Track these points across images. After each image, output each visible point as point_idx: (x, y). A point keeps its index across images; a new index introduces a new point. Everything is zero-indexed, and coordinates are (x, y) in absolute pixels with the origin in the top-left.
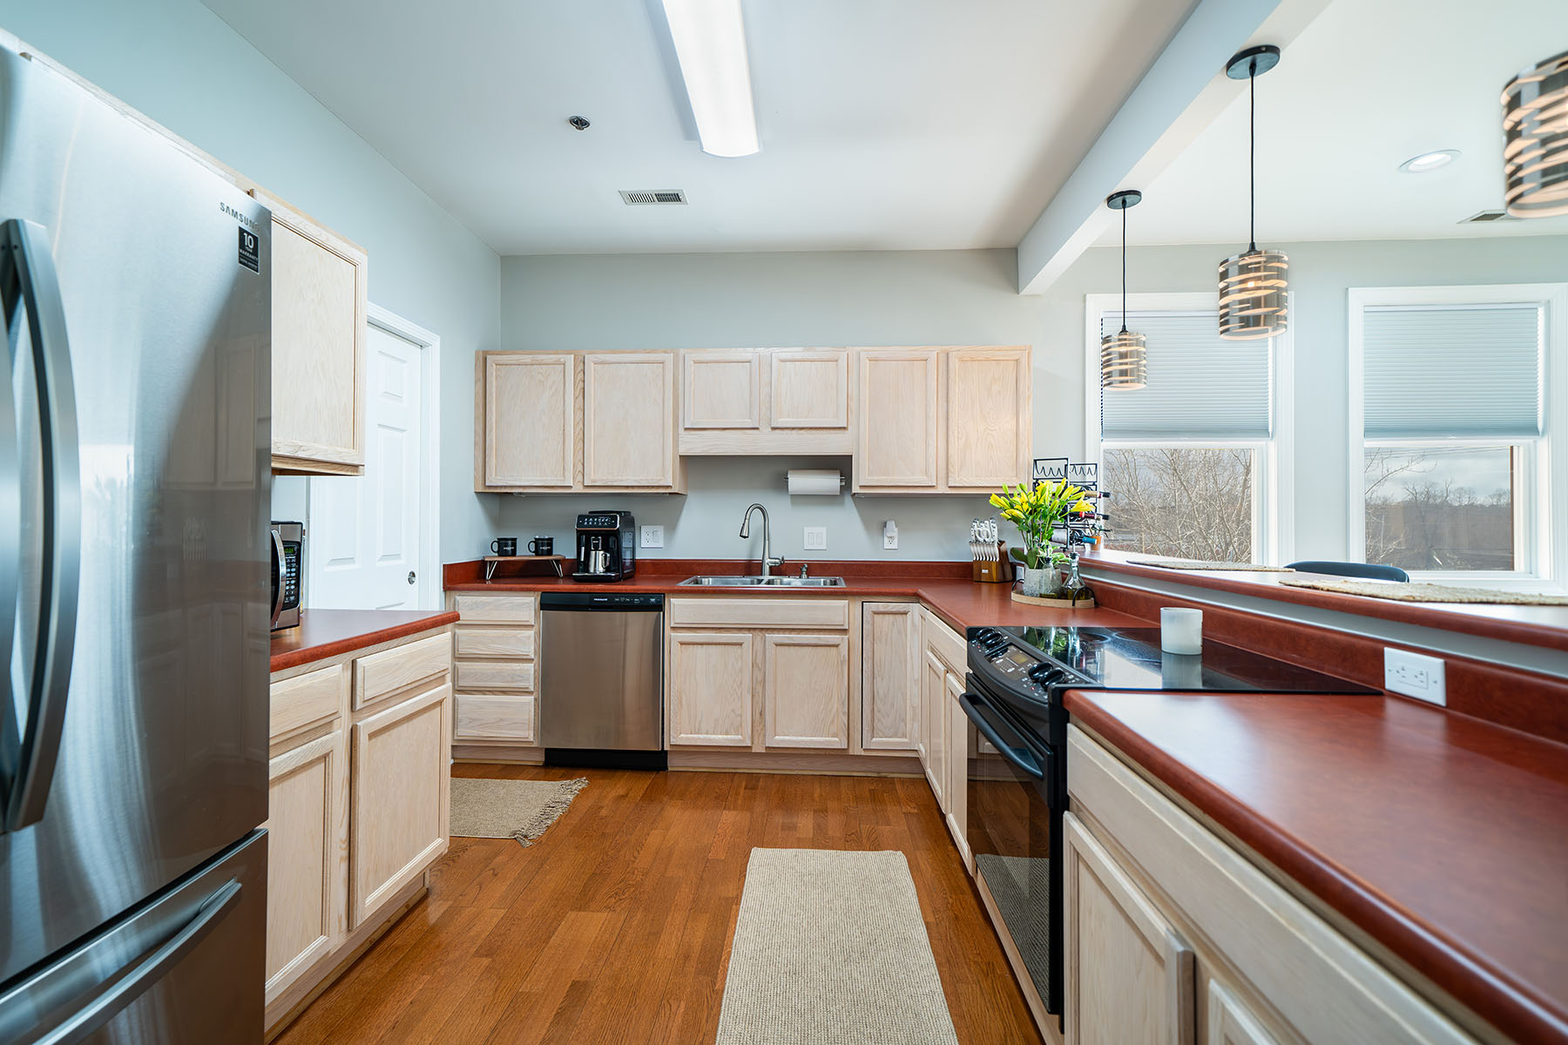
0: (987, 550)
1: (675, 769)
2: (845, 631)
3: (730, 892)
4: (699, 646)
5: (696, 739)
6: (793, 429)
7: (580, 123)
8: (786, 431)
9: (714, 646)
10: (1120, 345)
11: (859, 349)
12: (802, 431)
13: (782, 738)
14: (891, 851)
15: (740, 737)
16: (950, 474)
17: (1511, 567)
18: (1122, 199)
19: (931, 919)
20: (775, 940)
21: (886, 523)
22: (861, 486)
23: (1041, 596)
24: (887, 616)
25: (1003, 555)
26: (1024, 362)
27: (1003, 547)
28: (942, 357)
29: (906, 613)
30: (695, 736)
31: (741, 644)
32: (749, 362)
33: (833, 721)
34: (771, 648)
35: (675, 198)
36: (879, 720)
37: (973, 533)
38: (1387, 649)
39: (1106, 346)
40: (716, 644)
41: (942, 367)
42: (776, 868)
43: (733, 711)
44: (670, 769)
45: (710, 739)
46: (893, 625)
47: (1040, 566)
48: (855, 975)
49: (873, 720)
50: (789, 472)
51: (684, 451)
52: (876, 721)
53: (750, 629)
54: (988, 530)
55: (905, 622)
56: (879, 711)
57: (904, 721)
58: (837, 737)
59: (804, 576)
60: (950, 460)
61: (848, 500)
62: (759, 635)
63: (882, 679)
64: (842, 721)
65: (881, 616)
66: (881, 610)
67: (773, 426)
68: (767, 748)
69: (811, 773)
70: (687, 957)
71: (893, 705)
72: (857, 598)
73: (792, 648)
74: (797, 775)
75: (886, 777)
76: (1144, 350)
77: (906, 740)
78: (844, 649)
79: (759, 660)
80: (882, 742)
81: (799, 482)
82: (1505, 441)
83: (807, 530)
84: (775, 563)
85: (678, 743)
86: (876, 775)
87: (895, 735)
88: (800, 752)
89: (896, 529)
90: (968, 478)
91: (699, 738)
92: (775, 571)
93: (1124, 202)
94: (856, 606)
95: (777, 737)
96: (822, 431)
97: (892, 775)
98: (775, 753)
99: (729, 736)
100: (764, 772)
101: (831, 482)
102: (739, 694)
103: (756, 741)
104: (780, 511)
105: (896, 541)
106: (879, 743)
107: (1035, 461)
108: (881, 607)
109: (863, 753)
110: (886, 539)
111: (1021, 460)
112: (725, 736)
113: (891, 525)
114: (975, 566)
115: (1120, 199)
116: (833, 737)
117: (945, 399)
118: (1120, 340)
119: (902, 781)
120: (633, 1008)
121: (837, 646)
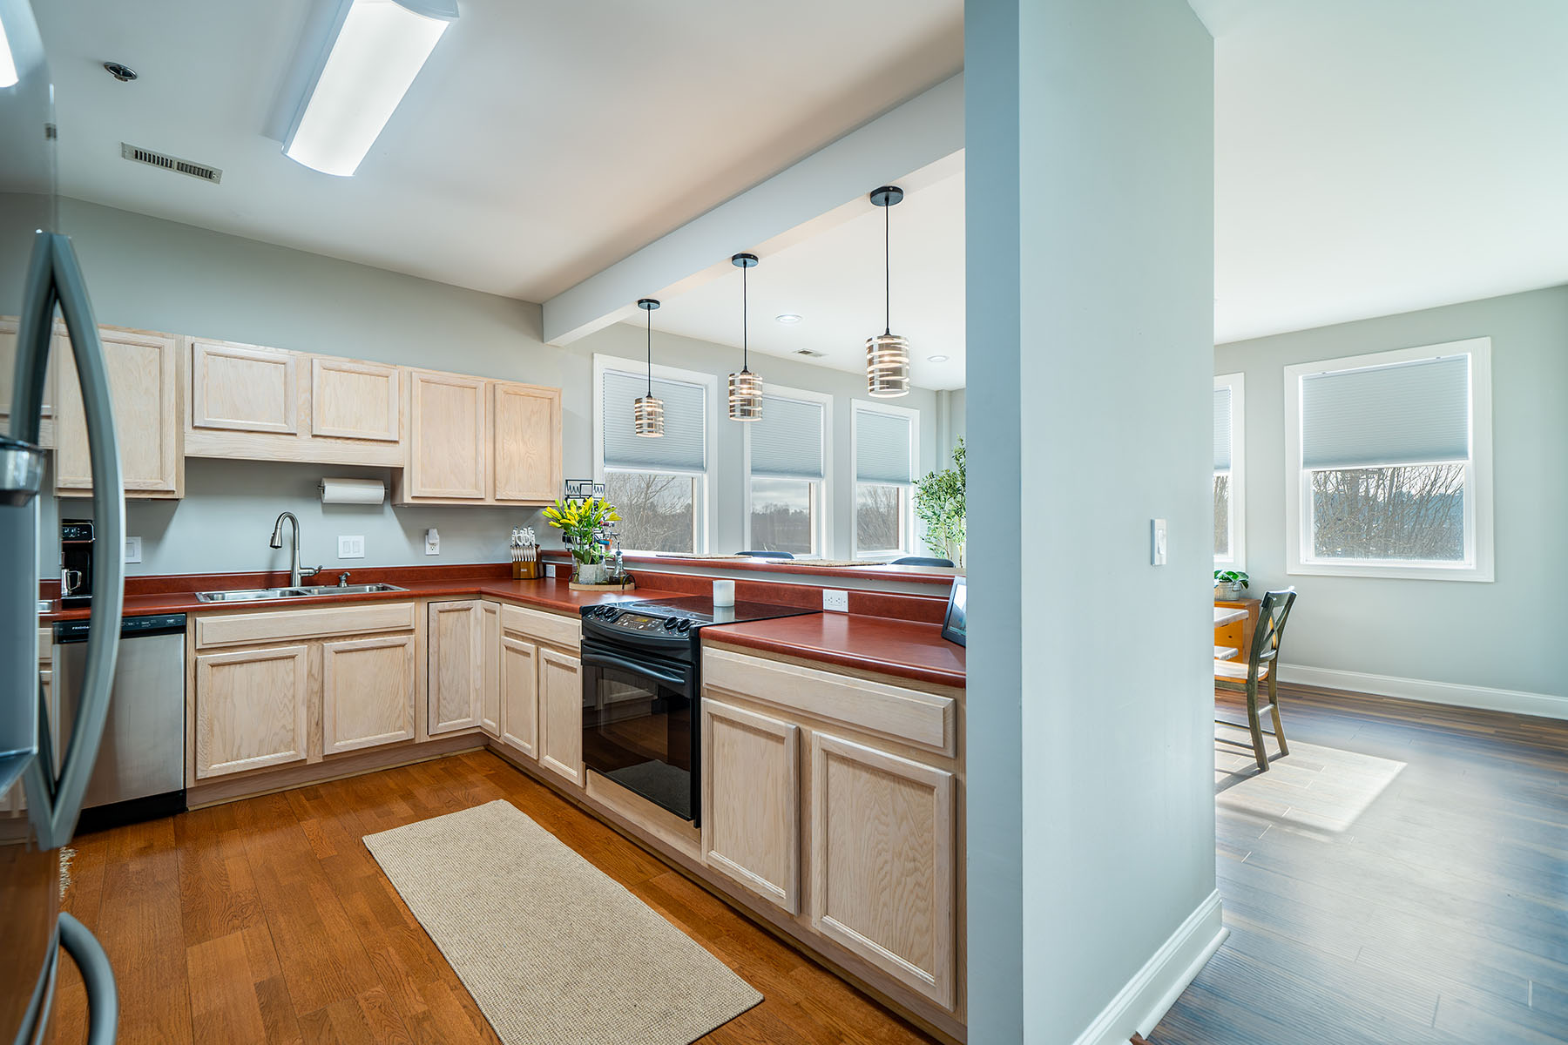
0: (527, 552)
1: (196, 808)
2: (411, 631)
3: (367, 870)
4: (238, 666)
5: (234, 766)
6: (338, 438)
7: (122, 73)
8: (330, 440)
9: (258, 664)
10: (648, 406)
11: (410, 369)
12: (349, 441)
13: (343, 743)
14: (494, 801)
15: (292, 752)
16: (497, 489)
17: (810, 553)
18: (649, 303)
19: (553, 830)
20: (440, 883)
21: (428, 531)
22: (413, 497)
23: (597, 584)
24: (452, 613)
25: (540, 555)
26: (556, 401)
27: (539, 550)
28: (490, 388)
29: (469, 609)
30: (233, 763)
31: (293, 657)
32: (284, 364)
33: (399, 716)
34: (330, 657)
35: (207, 174)
36: (445, 707)
37: (513, 539)
38: (824, 590)
39: (637, 405)
40: (260, 661)
41: (490, 396)
42: (399, 843)
43: (284, 726)
44: (190, 809)
45: (253, 763)
46: (458, 620)
47: (593, 562)
48: (521, 877)
49: (439, 707)
50: (324, 480)
51: (191, 451)
52: (441, 708)
53: (303, 640)
54: (527, 535)
55: (468, 617)
56: (445, 699)
57: (468, 703)
58: (403, 729)
59: (344, 584)
60: (497, 477)
61: (388, 509)
62: (315, 646)
63: (448, 670)
64: (409, 713)
65: (446, 614)
66: (448, 608)
67: (314, 433)
68: (324, 757)
69: (373, 771)
70: (366, 924)
71: (457, 692)
72: (423, 599)
73: (354, 653)
74: (357, 776)
75: (449, 757)
76: (661, 411)
77: (470, 719)
78: (410, 648)
79: (315, 671)
80: (447, 725)
81: (335, 491)
82: (807, 480)
83: (341, 539)
84: (309, 573)
85: (208, 776)
86: (440, 757)
87: (460, 717)
88: (363, 752)
89: (438, 536)
90: (515, 491)
91: (238, 764)
92: (308, 581)
93: (649, 306)
94: (422, 607)
95: (337, 743)
96: (368, 443)
97: (454, 754)
98: (332, 760)
99: (279, 755)
100: (319, 782)
101: (375, 492)
102: (291, 708)
103: (311, 753)
104: (310, 518)
105: (438, 547)
106: (446, 727)
107: (567, 481)
108: (447, 605)
109: (429, 740)
110: (428, 546)
111: (554, 480)
112: (272, 755)
113: (434, 532)
114: (514, 566)
115: (647, 304)
116: (400, 730)
117: (492, 424)
118: (648, 402)
119: (467, 756)
120: (343, 971)
121: (403, 646)
